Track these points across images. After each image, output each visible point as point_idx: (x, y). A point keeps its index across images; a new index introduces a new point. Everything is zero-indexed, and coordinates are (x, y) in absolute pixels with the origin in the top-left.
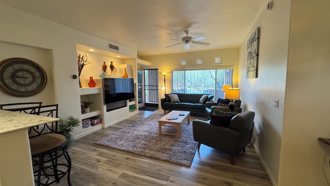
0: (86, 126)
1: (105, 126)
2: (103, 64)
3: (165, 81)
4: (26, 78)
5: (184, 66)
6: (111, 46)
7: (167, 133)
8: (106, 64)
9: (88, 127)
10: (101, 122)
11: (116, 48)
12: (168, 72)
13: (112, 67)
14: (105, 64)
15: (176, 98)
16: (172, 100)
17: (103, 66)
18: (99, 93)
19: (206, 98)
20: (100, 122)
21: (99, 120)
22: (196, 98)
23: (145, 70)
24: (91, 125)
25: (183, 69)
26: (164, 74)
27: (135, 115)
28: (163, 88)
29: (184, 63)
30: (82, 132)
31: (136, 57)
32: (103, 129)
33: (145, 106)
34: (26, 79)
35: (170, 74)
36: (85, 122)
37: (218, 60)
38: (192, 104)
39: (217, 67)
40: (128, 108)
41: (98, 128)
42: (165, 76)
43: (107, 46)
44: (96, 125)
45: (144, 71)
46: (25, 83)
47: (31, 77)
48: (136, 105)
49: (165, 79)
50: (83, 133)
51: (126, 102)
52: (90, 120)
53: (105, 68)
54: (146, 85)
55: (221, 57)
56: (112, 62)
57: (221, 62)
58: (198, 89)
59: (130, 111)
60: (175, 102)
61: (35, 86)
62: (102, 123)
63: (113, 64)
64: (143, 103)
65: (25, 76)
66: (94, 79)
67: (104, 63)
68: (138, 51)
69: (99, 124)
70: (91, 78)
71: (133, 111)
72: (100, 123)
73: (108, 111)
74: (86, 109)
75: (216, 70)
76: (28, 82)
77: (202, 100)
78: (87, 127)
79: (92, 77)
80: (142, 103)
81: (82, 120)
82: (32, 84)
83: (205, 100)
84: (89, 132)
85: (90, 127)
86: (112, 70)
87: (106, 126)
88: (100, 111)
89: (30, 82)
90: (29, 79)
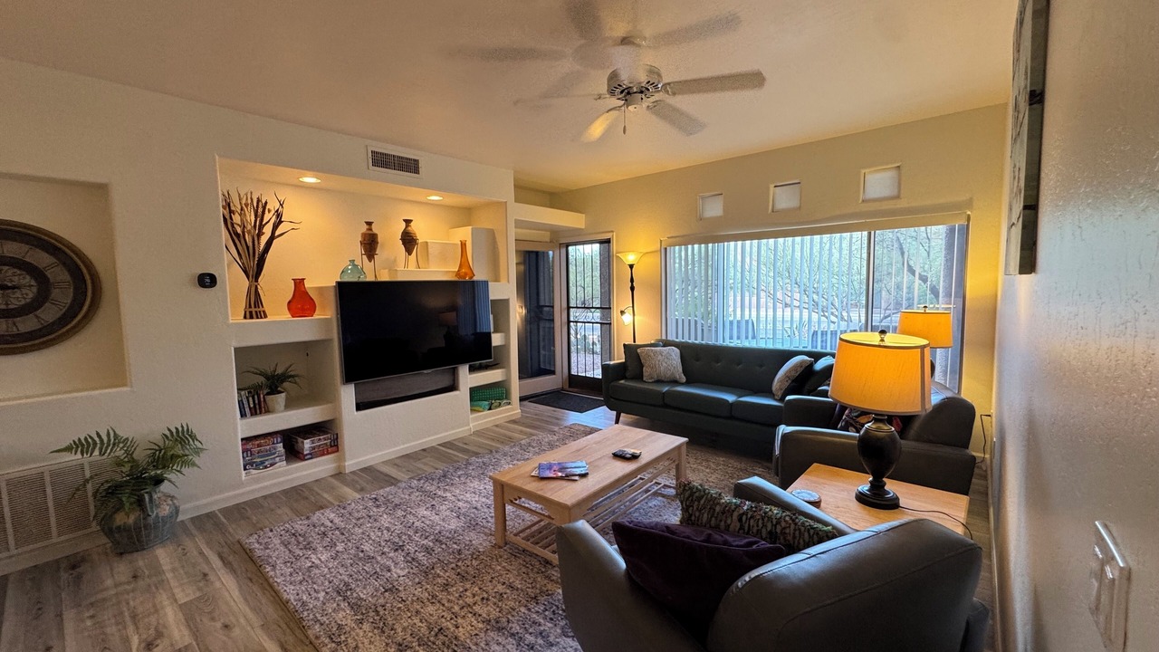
0: (262, 463)
1: (346, 464)
2: (364, 228)
3: (632, 289)
4: (14, 288)
5: (716, 222)
6: (381, 160)
7: (527, 539)
8: (375, 229)
9: (272, 465)
10: (335, 446)
11: (411, 166)
12: (645, 251)
13: (409, 241)
14: (371, 230)
15: (671, 361)
16: (647, 372)
17: (364, 235)
18: (323, 338)
19: (800, 370)
20: (331, 446)
21: (322, 440)
22: (761, 366)
23: (570, 248)
24: (284, 457)
25: (711, 234)
26: (630, 258)
27: (501, 422)
28: (627, 318)
29: (714, 209)
30: (241, 485)
31: (508, 194)
32: (339, 475)
33: (566, 387)
34: (14, 293)
35: (654, 261)
36: (259, 446)
37: (878, 183)
38: (731, 398)
39: (874, 217)
40: (462, 394)
41: (314, 469)
42: (631, 266)
43: (364, 160)
44: (311, 458)
45: (563, 251)
46: (7, 304)
47: (33, 283)
48: (510, 385)
49: (632, 280)
50: (248, 489)
51: (454, 373)
52: (279, 440)
53: (370, 244)
54: (571, 305)
55: (899, 167)
56: (408, 222)
57: (895, 192)
58: (842, 318)
59: (471, 406)
60: (659, 382)
61: (49, 314)
62: (338, 451)
63: (414, 227)
64: (557, 373)
65: (12, 281)
66: (308, 285)
67: (367, 227)
68: (515, 172)
69: (323, 455)
70: (299, 283)
71: (490, 409)
72: (328, 453)
73: (360, 407)
74: (269, 398)
75: (870, 234)
76: (23, 302)
77: (781, 381)
78: (266, 467)
79: (304, 279)
80: (553, 372)
81: (242, 440)
82: (36, 310)
83: (793, 381)
84: (275, 485)
85: (282, 466)
86: (409, 251)
87: (352, 463)
88: (330, 405)
89: (28, 300)
90: (24, 291)
